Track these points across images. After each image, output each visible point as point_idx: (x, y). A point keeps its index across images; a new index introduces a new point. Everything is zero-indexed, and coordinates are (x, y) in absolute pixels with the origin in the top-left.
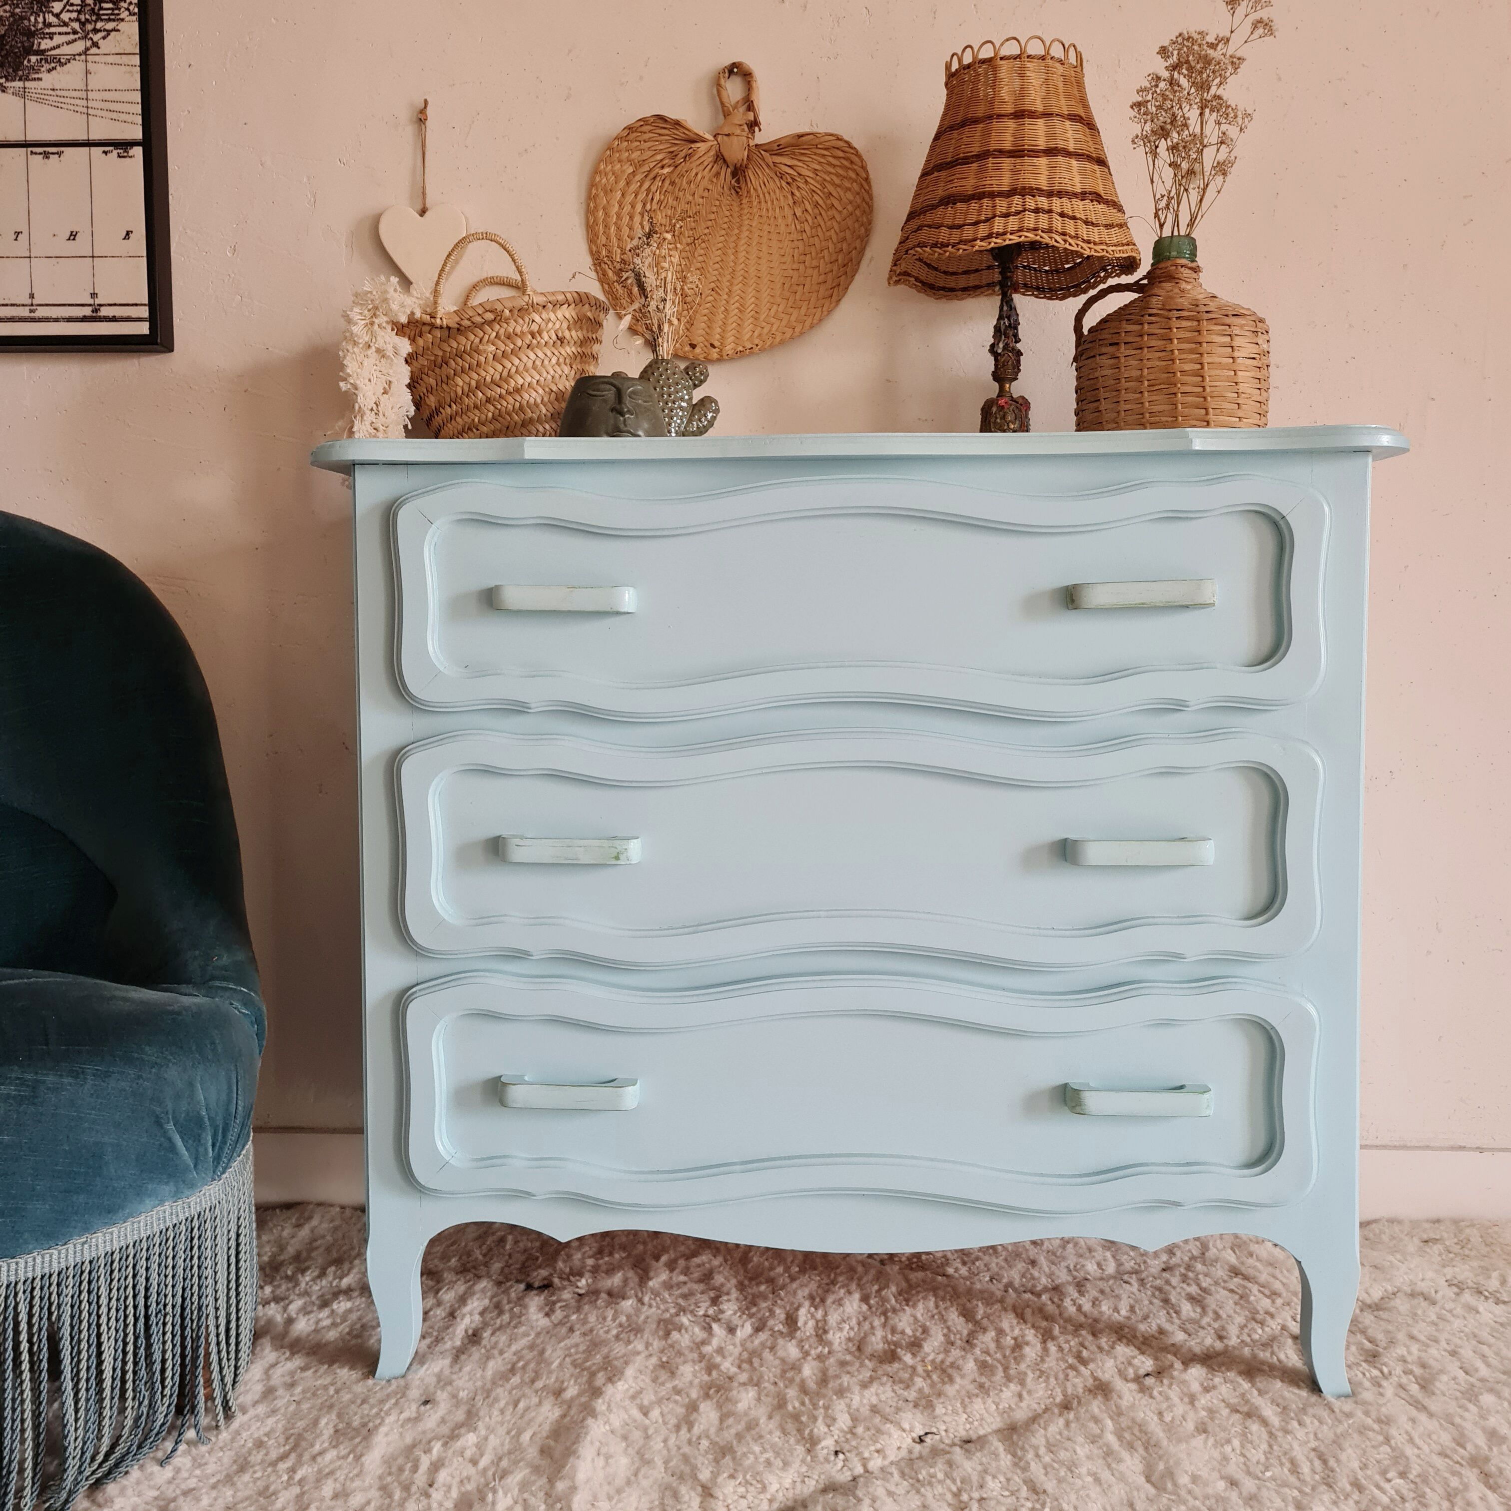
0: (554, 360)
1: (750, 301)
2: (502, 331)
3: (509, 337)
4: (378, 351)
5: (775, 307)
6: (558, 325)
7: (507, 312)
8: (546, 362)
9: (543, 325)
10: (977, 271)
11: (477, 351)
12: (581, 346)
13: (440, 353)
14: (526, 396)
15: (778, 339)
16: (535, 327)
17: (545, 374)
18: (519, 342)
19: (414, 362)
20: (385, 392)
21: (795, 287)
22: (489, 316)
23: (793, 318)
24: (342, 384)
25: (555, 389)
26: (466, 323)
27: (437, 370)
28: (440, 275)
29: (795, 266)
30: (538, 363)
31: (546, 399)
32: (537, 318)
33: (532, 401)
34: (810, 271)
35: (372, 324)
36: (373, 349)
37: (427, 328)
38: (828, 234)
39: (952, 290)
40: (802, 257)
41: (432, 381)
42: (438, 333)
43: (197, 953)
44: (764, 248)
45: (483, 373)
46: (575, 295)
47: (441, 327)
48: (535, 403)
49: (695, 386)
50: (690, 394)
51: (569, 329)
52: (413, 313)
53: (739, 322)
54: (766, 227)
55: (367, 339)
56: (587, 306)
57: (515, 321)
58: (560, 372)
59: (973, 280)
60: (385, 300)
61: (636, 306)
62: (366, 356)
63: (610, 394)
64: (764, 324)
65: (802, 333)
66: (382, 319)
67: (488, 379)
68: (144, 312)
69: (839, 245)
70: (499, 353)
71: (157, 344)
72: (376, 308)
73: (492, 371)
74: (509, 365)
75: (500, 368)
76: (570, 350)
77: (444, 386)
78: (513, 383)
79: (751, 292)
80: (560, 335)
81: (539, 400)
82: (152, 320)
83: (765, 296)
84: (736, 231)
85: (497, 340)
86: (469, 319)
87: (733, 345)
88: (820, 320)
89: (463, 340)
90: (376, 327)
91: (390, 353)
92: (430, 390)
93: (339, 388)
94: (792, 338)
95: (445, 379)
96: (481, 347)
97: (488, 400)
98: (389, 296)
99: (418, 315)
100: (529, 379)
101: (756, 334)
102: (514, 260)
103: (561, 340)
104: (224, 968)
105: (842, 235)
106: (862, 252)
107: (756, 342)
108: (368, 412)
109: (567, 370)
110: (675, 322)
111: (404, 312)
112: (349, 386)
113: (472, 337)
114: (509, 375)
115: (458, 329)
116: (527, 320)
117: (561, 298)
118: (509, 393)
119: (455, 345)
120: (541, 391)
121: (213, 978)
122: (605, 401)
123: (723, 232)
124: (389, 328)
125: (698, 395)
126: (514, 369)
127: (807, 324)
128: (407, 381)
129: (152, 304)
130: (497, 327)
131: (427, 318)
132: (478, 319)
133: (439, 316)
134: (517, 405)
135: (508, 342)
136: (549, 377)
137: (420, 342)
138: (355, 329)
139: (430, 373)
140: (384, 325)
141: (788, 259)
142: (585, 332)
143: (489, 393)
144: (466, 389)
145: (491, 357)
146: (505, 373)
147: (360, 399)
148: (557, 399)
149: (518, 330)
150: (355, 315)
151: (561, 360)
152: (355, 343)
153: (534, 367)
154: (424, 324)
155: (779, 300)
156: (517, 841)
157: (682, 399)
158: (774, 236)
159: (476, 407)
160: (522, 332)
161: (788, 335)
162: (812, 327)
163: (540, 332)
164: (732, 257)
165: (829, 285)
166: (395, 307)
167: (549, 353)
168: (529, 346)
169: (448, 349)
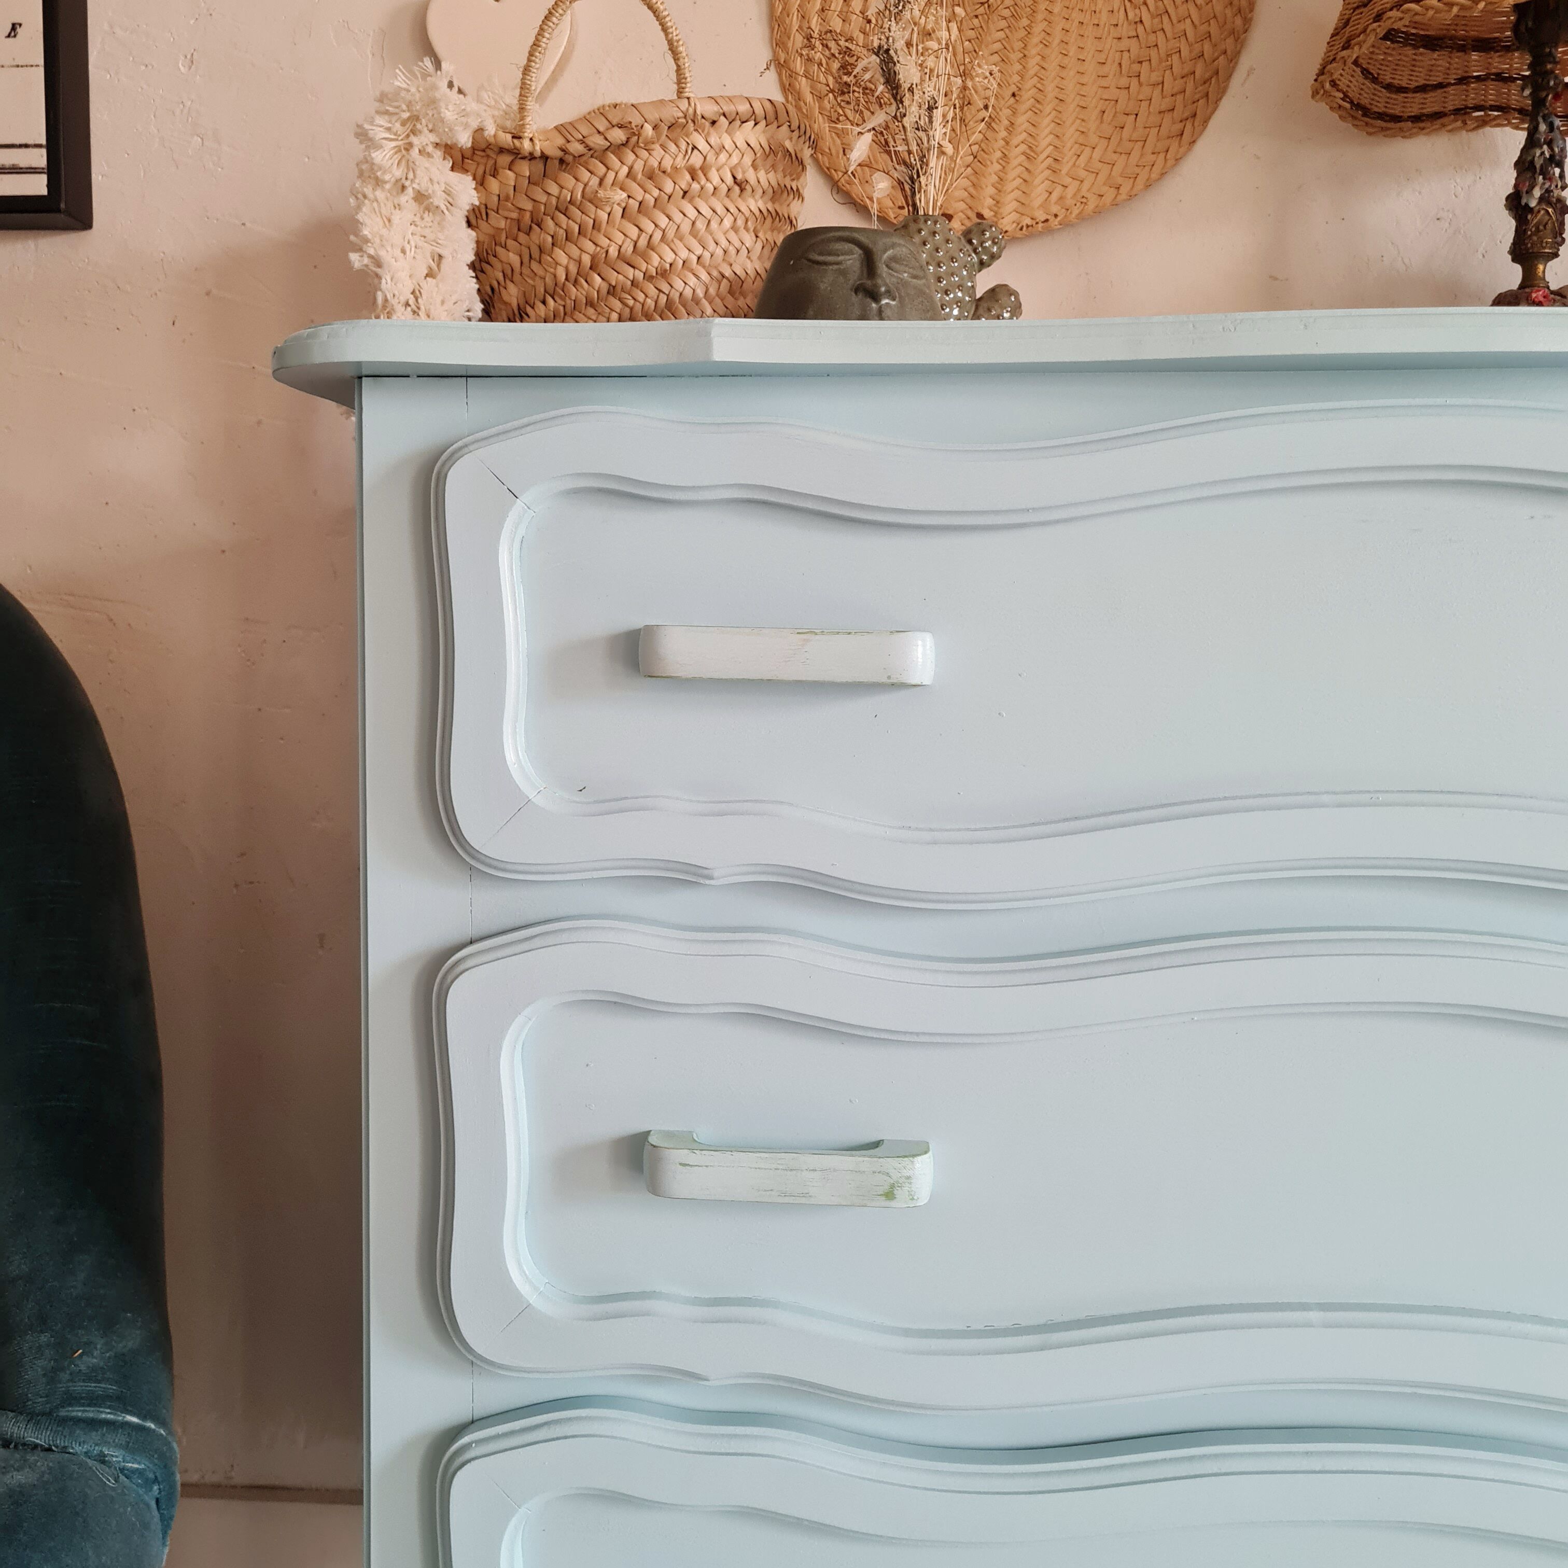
0: (728, 222)
1: (1045, 140)
2: (639, 166)
3: (651, 177)
4: (420, 197)
5: (1088, 151)
6: (735, 160)
7: (648, 130)
8: (714, 225)
9: (711, 158)
10: (1441, 86)
11: (596, 202)
12: (773, 200)
13: (528, 206)
14: (679, 284)
15: (1091, 206)
16: (696, 160)
17: (712, 246)
18: (669, 187)
19: (483, 224)
20: (430, 274)
21: (1122, 119)
22: (618, 135)
23: (1117, 170)
24: (354, 257)
25: (728, 273)
26: (576, 148)
27: (522, 237)
28: (531, 54)
29: (1124, 82)
30: (701, 225)
31: (712, 291)
32: (702, 144)
33: (688, 292)
34: (1146, 91)
35: (409, 147)
36: (410, 191)
37: (505, 159)
38: (1181, 26)
39: (1396, 119)
40: (1136, 67)
41: (514, 259)
42: (525, 168)
43: (44, 1338)
44: (1072, 50)
45: (604, 242)
46: (768, 105)
47: (531, 157)
48: (696, 300)
49: (982, 265)
50: (971, 277)
51: (754, 166)
52: (480, 130)
53: (1026, 175)
54: (1076, 16)
55: (398, 173)
56: (785, 128)
57: (663, 147)
58: (737, 244)
59: (1432, 102)
60: (432, 103)
61: (879, 118)
62: (398, 207)
63: (852, 260)
64: (1068, 180)
65: (1131, 197)
66: (426, 139)
67: (613, 252)
68: (40, 158)
69: (1197, 48)
70: (634, 204)
71: (58, 211)
72: (415, 118)
73: (619, 238)
74: (649, 227)
75: (633, 232)
76: (754, 204)
77: (535, 265)
78: (656, 260)
79: (1046, 124)
80: (739, 177)
81: (700, 293)
82: (53, 170)
83: (1070, 133)
84: (1025, 22)
85: (629, 181)
86: (582, 142)
87: (1014, 216)
88: (1163, 174)
89: (568, 180)
90: (415, 152)
91: (439, 200)
92: (509, 275)
93: (349, 261)
94: (1115, 204)
95: (536, 254)
96: (601, 194)
97: (612, 291)
98: (437, 95)
99: (491, 130)
100: (684, 254)
101: (1055, 196)
102: (665, 29)
103: (741, 184)
104: (92, 1375)
105: (1204, 28)
106: (1233, 59)
107: (1055, 209)
108: (400, 309)
109: (749, 239)
110: (949, 149)
111: (466, 126)
112: (366, 260)
113: (585, 175)
114: (650, 246)
115: (562, 161)
116: (683, 146)
117: (743, 108)
118: (648, 277)
119: (554, 189)
120: (704, 276)
121: (71, 1399)
122: (843, 273)
123: (1003, 24)
124: (438, 154)
125: (984, 282)
126: (658, 235)
127: (1140, 182)
128: (471, 257)
129: (53, 145)
130: (630, 157)
131: (506, 139)
132: (597, 141)
133: (528, 134)
134: (663, 299)
135: (649, 185)
136: (719, 252)
137: (494, 185)
138: (378, 156)
139: (510, 243)
140: (430, 149)
141: (1111, 68)
142: (780, 175)
143: (613, 277)
144: (573, 269)
145: (618, 211)
146: (643, 242)
147: (386, 284)
148: (731, 292)
149: (667, 163)
150: (379, 134)
151: (740, 222)
152: (378, 183)
153: (694, 232)
154: (502, 150)
155: (1093, 139)
156: (683, 1155)
157: (960, 287)
158: (1090, 31)
159: (590, 303)
160: (675, 169)
161: (1108, 199)
162: (1148, 186)
163: (704, 169)
164: (1017, 67)
165: (1177, 114)
166: (449, 115)
167: (720, 210)
168: (685, 193)
169: (543, 198)
